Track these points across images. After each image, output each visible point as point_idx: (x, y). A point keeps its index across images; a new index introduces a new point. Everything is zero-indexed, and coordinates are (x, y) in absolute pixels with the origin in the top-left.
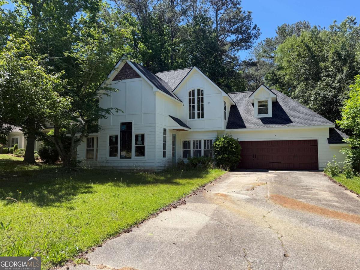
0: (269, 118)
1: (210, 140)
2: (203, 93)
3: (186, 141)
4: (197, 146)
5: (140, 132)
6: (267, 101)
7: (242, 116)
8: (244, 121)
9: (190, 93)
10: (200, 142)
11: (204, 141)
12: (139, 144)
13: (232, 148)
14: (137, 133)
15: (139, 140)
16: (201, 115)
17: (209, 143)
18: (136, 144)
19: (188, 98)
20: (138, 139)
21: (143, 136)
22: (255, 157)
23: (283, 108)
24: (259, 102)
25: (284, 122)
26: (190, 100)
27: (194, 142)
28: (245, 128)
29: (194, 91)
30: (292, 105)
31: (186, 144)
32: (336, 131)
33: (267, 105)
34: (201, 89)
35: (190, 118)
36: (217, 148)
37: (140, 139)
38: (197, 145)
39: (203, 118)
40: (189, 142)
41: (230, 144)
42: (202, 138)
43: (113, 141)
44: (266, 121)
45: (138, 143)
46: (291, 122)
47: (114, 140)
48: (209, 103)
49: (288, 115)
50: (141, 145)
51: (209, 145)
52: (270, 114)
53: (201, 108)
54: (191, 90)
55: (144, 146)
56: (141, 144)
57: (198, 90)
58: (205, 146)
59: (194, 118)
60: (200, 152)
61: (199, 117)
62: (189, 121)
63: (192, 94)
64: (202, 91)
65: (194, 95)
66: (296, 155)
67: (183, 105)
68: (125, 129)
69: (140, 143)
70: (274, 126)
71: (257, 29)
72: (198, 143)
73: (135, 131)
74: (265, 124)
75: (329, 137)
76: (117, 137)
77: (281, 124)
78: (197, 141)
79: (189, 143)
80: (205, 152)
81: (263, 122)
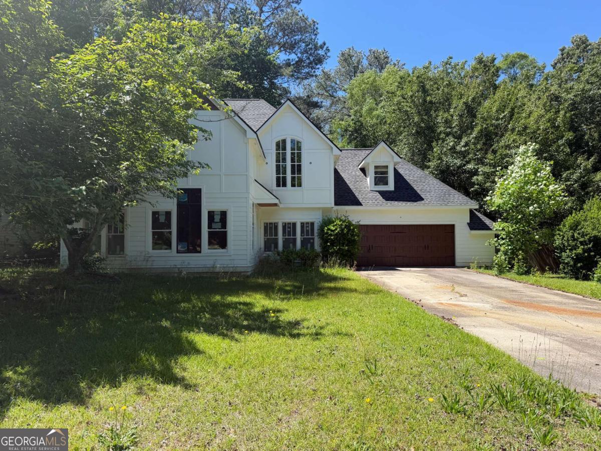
0: (390, 192)
1: (311, 223)
2: (299, 146)
3: (270, 224)
4: (289, 232)
5: (217, 207)
6: (387, 167)
7: (351, 187)
8: (356, 195)
9: (278, 144)
10: (294, 224)
11: (301, 223)
12: (216, 227)
13: (352, 235)
14: (212, 209)
15: (215, 221)
16: (297, 182)
17: (308, 227)
18: (210, 227)
19: (274, 152)
20: (214, 219)
21: (224, 214)
22: (371, 248)
23: (405, 177)
24: (376, 167)
25: (413, 199)
26: (278, 155)
27: (284, 224)
28: (360, 204)
29: (284, 141)
30: (416, 174)
31: (271, 228)
32: (475, 214)
33: (386, 173)
34: (297, 138)
35: (278, 185)
36: (331, 235)
37: (217, 218)
38: (289, 230)
39: (301, 186)
40: (276, 225)
41: (350, 229)
42: (299, 218)
43: (160, 222)
44: (387, 196)
45: (214, 225)
46: (422, 199)
47: (162, 219)
48: (311, 163)
49: (415, 188)
50: (220, 229)
51: (309, 230)
52: (391, 187)
53: (297, 169)
54: (280, 139)
55: (226, 231)
56: (220, 227)
57: (292, 141)
58: (302, 232)
59: (284, 185)
60: (293, 241)
61: (293, 185)
62: (275, 190)
63: (281, 145)
64: (298, 142)
65: (284, 148)
66: (427, 246)
67: (267, 163)
68: (186, 199)
70: (400, 203)
72: (290, 228)
73: (208, 205)
74: (387, 200)
75: (469, 222)
76: (168, 214)
77: (409, 201)
78: (289, 223)
79: (276, 227)
80: (302, 242)
81: (384, 198)
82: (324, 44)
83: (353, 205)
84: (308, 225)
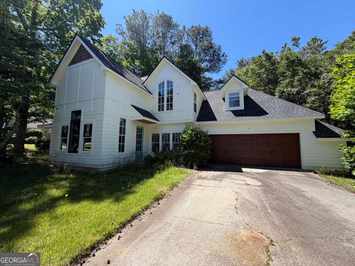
0: (241, 111)
1: (179, 133)
2: (172, 84)
3: (155, 134)
4: (166, 139)
5: (88, 122)
6: (238, 93)
7: (213, 109)
8: (215, 114)
10: (169, 134)
11: (173, 134)
13: (200, 142)
15: (87, 131)
16: (170, 107)
17: (177, 136)
18: (84, 136)
19: (157, 90)
21: (91, 126)
22: (226, 152)
23: (254, 100)
24: (230, 95)
25: (259, 114)
26: (160, 92)
27: (163, 135)
28: (216, 120)
29: (163, 83)
30: (264, 98)
31: (156, 137)
33: (238, 97)
34: (170, 80)
35: (159, 110)
36: (184, 142)
37: (88, 129)
38: (166, 138)
39: (172, 110)
40: (158, 135)
41: (198, 137)
42: (171, 131)
44: (237, 113)
46: (267, 114)
47: (65, 131)
48: (178, 94)
49: (262, 107)
50: (89, 137)
51: (177, 138)
52: (242, 107)
53: (170, 99)
54: (161, 82)
56: (89, 135)
57: (168, 82)
58: (173, 140)
59: (163, 110)
60: (168, 145)
61: (168, 109)
62: (158, 113)
63: (161, 85)
64: (172, 82)
65: (163, 87)
66: (272, 151)
67: (153, 98)
68: (75, 118)
69: (87, 134)
70: (247, 118)
71: (225, 56)
72: (166, 137)
73: (84, 121)
74: (236, 116)
75: (315, 130)
76: (68, 127)
77: (255, 116)
78: (166, 134)
79: (158, 137)
80: (174, 146)
81: (234, 115)
82: (224, 53)
83: (210, 120)
84: (177, 135)
